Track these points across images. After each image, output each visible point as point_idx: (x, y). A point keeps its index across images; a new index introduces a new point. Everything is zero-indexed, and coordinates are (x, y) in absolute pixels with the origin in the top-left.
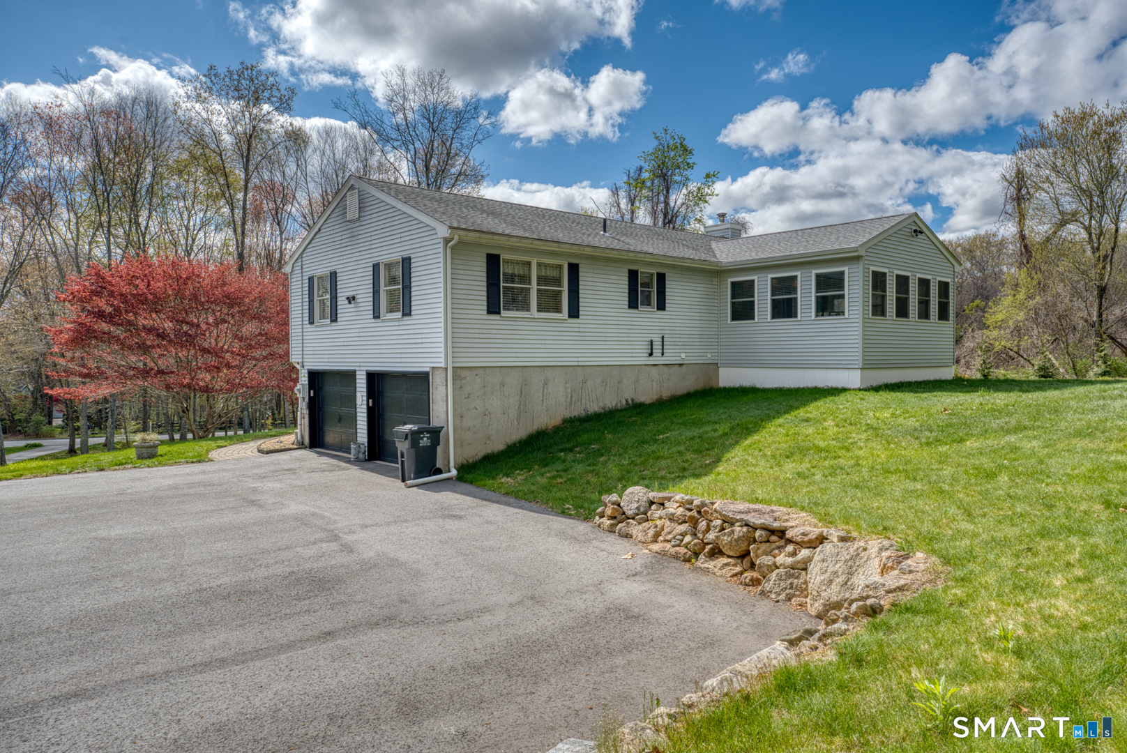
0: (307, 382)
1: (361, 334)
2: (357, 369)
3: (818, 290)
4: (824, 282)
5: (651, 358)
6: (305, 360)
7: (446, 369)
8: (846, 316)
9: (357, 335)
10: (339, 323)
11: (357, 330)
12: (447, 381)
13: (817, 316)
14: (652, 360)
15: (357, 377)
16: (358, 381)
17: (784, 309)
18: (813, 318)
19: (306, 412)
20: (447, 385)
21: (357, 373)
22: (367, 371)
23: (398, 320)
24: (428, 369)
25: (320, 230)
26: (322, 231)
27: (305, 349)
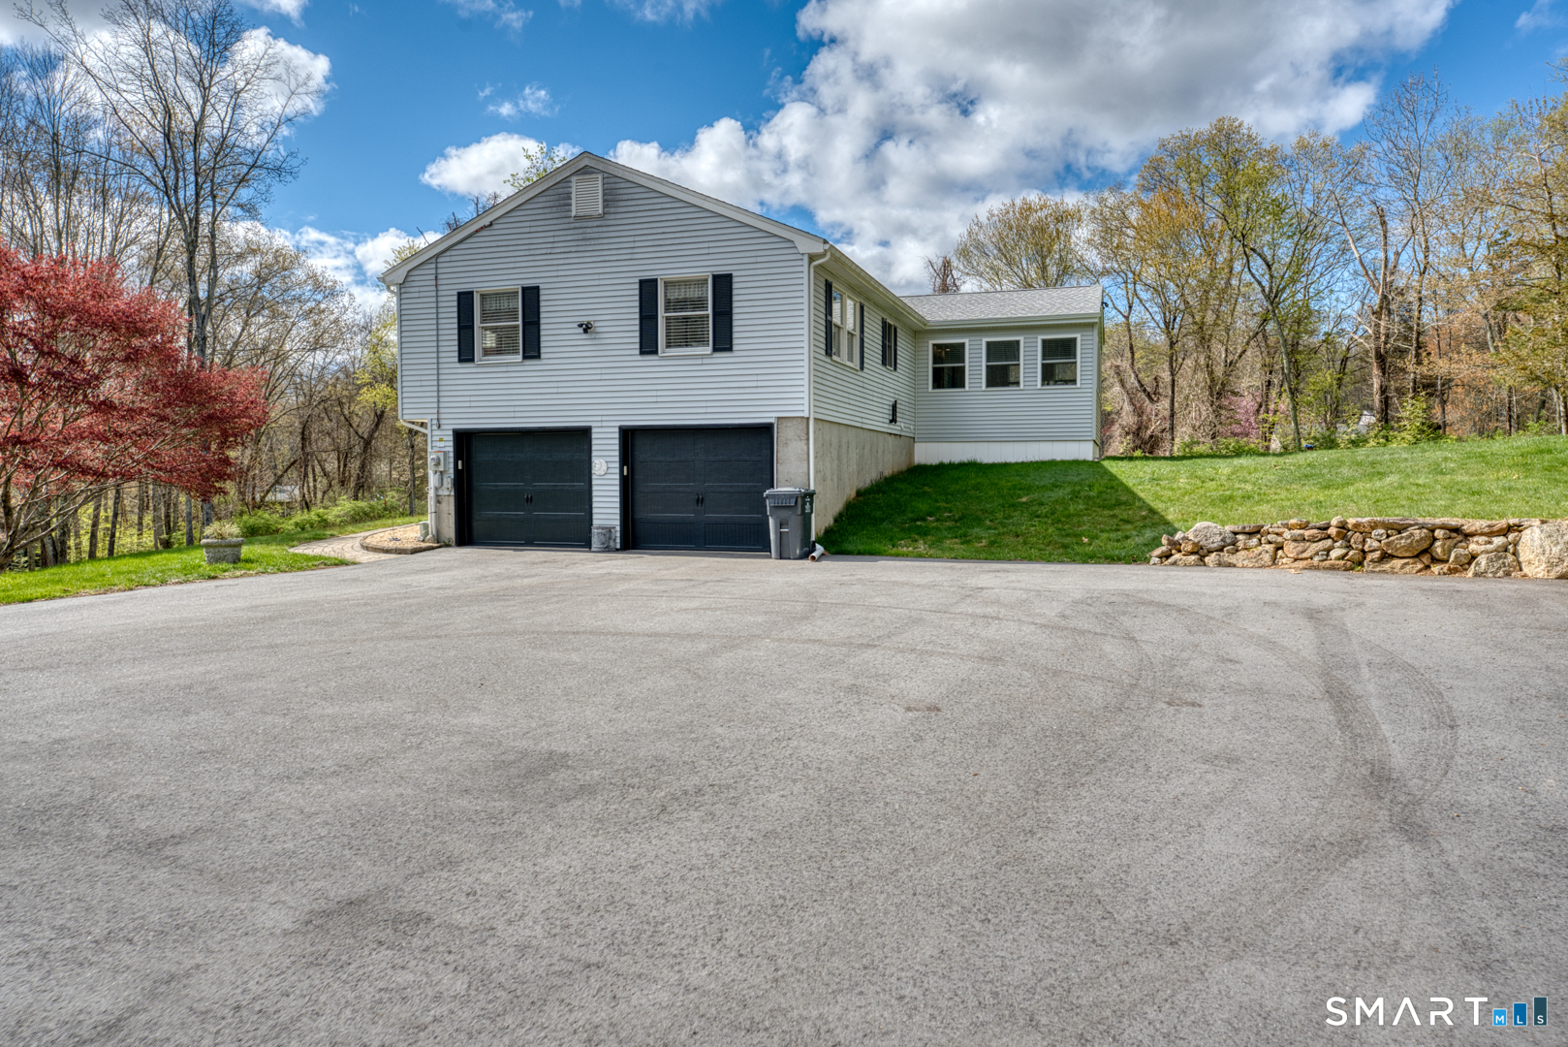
0: (451, 449)
1: (604, 377)
2: (592, 424)
3: (1044, 357)
4: (1052, 349)
5: (891, 426)
6: (442, 416)
7: (808, 419)
8: (1078, 385)
9: (599, 377)
10: (544, 362)
11: (599, 371)
12: (808, 433)
13: (1043, 385)
14: (894, 429)
15: (594, 436)
16: (594, 442)
17: (1000, 376)
18: (1039, 386)
19: (448, 491)
20: (808, 439)
21: (594, 430)
22: (620, 428)
23: (702, 356)
24: (772, 421)
25: (491, 224)
26: (495, 227)
27: (442, 399)
